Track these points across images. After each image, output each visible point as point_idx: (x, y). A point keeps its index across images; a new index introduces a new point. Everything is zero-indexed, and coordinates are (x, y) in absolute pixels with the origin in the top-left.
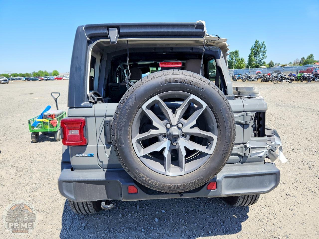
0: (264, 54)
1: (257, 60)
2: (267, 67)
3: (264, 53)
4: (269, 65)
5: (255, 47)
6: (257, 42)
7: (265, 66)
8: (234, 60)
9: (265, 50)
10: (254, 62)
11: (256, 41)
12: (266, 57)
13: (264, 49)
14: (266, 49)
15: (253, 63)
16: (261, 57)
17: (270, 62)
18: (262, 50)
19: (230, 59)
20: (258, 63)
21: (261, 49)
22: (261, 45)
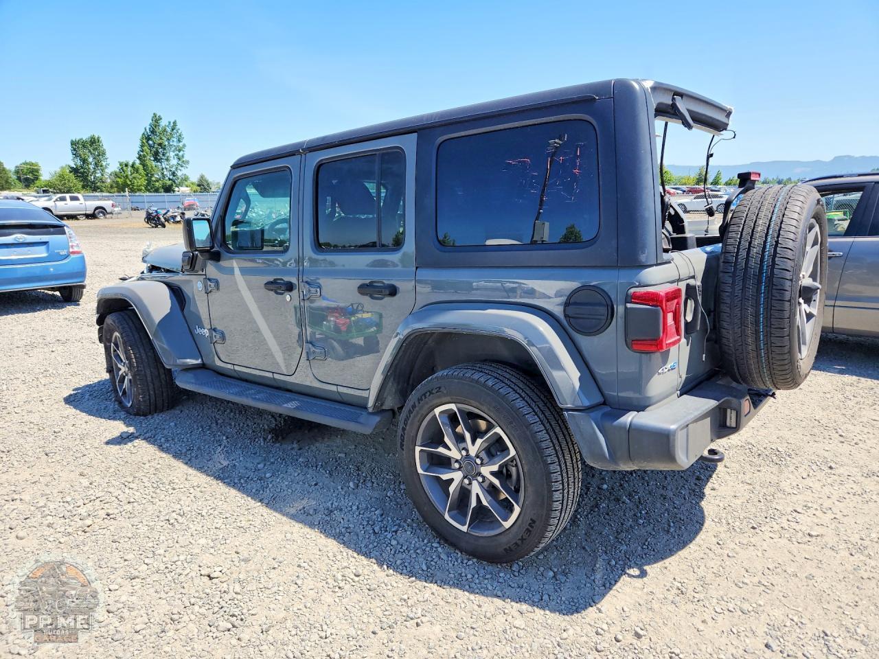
0: (181, 154)
1: (165, 170)
2: (194, 192)
3: (179, 151)
4: (199, 185)
5: (153, 132)
6: (156, 120)
7: (188, 189)
8: (91, 167)
9: (181, 144)
10: (156, 176)
11: (152, 115)
12: (188, 162)
13: (179, 141)
14: (184, 141)
15: (153, 179)
16: (174, 162)
17: (199, 176)
18: (174, 142)
19: (79, 163)
20: (167, 178)
21: (168, 139)
22: (169, 130)
